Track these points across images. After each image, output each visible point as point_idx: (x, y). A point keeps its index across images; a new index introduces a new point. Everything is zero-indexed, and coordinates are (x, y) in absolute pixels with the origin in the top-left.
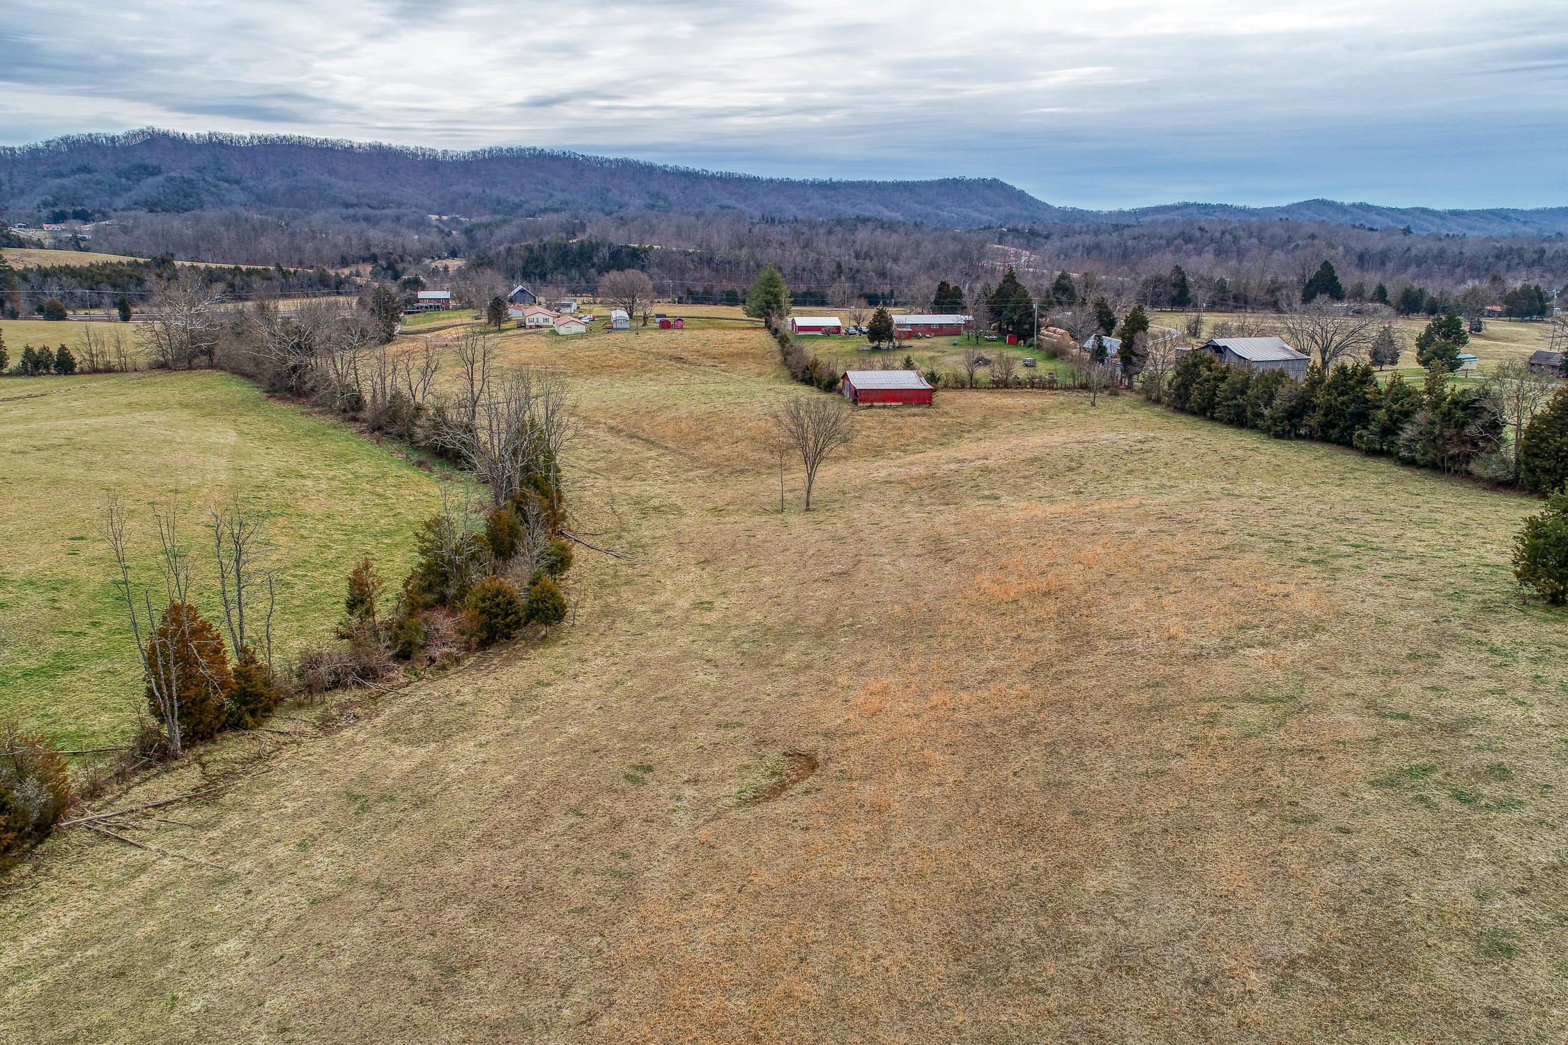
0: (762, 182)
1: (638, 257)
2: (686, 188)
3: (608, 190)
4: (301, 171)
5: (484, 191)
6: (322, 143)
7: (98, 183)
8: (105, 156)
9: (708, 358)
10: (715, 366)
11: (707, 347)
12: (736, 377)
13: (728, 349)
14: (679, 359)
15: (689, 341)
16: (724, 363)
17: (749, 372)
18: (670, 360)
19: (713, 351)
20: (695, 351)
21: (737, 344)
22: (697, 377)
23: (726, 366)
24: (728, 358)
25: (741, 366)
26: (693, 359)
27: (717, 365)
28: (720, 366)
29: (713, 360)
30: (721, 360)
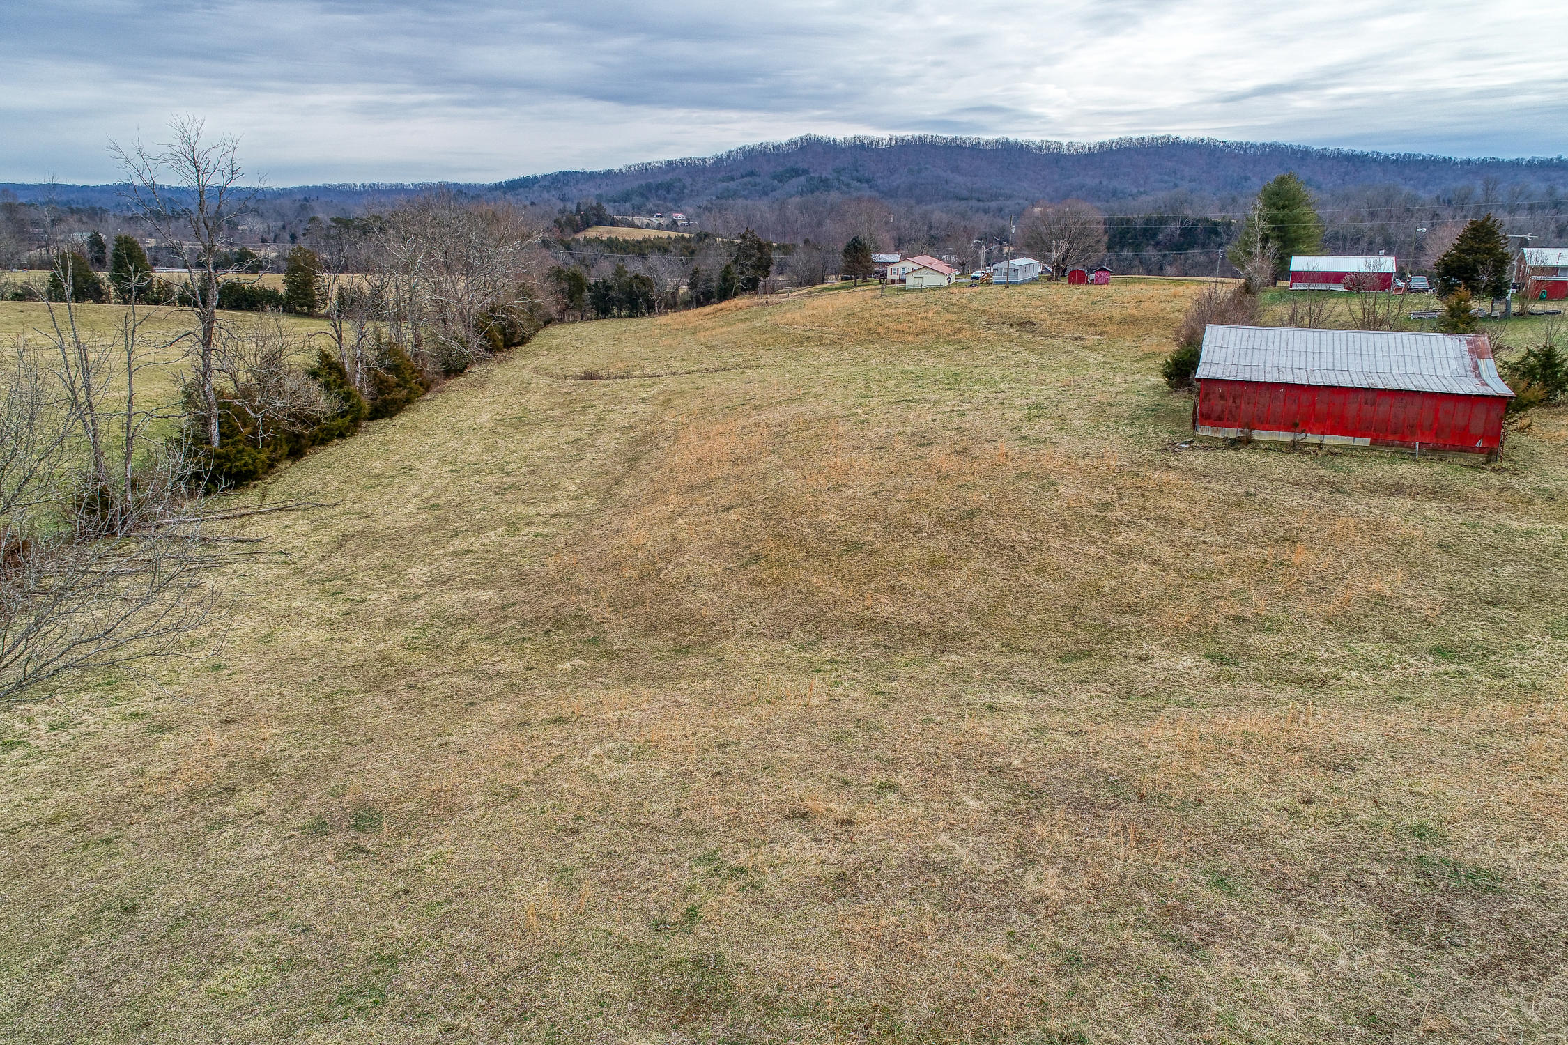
0: (1455, 164)
1: (1217, 234)
2: (1347, 173)
3: (1247, 179)
4: (926, 168)
5: (1101, 183)
6: (952, 141)
7: (755, 185)
8: (769, 161)
9: (1080, 324)
10: (1081, 338)
11: (1095, 307)
12: (1094, 358)
13: (1129, 311)
14: (1026, 325)
15: (1074, 298)
16: (1102, 334)
17: (1132, 352)
18: (1011, 325)
19: (1099, 313)
20: (1066, 313)
21: (1156, 303)
22: (1024, 354)
23: (1098, 340)
24: (1115, 327)
25: (1128, 340)
26: (1051, 325)
27: (1085, 336)
28: (1089, 340)
29: (1085, 329)
30: (1100, 329)
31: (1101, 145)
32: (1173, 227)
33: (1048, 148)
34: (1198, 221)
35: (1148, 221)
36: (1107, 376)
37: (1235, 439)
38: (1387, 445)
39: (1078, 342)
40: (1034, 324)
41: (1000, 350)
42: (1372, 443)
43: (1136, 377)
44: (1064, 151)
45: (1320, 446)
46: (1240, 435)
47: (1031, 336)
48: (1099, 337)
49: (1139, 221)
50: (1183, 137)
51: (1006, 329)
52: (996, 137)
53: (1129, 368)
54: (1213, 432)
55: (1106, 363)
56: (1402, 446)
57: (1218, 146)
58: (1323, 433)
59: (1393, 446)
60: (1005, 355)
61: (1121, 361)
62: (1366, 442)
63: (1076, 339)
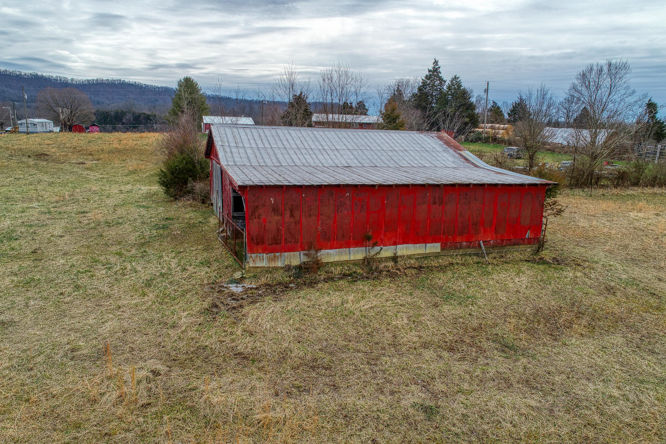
5: (90, 97)
9: (82, 155)
10: (83, 163)
11: (91, 144)
12: (93, 175)
13: (114, 146)
14: (41, 156)
15: (76, 139)
16: (98, 160)
17: (120, 170)
18: (29, 156)
19: (93, 147)
20: (70, 148)
21: (131, 141)
22: (40, 176)
23: (96, 164)
24: (107, 155)
25: (117, 163)
26: (61, 155)
27: (85, 162)
28: (89, 163)
29: (85, 157)
30: (96, 157)
31: (88, 81)
32: (129, 116)
33: (61, 80)
34: (141, 114)
35: (117, 113)
36: (103, 188)
37: (299, 267)
38: (456, 248)
39: (81, 166)
40: (47, 155)
41: (19, 174)
42: (443, 249)
43: (129, 187)
44: (69, 81)
45: (395, 259)
46: (304, 259)
47: (45, 163)
48: (96, 162)
49: (112, 113)
50: (127, 81)
51: (25, 159)
52: (30, 72)
53: (121, 180)
54: (270, 260)
55: (103, 178)
56: (469, 247)
57: (142, 86)
58: (395, 244)
59: (461, 248)
60: (22, 176)
61: (114, 176)
62: (434, 248)
63: (80, 164)
